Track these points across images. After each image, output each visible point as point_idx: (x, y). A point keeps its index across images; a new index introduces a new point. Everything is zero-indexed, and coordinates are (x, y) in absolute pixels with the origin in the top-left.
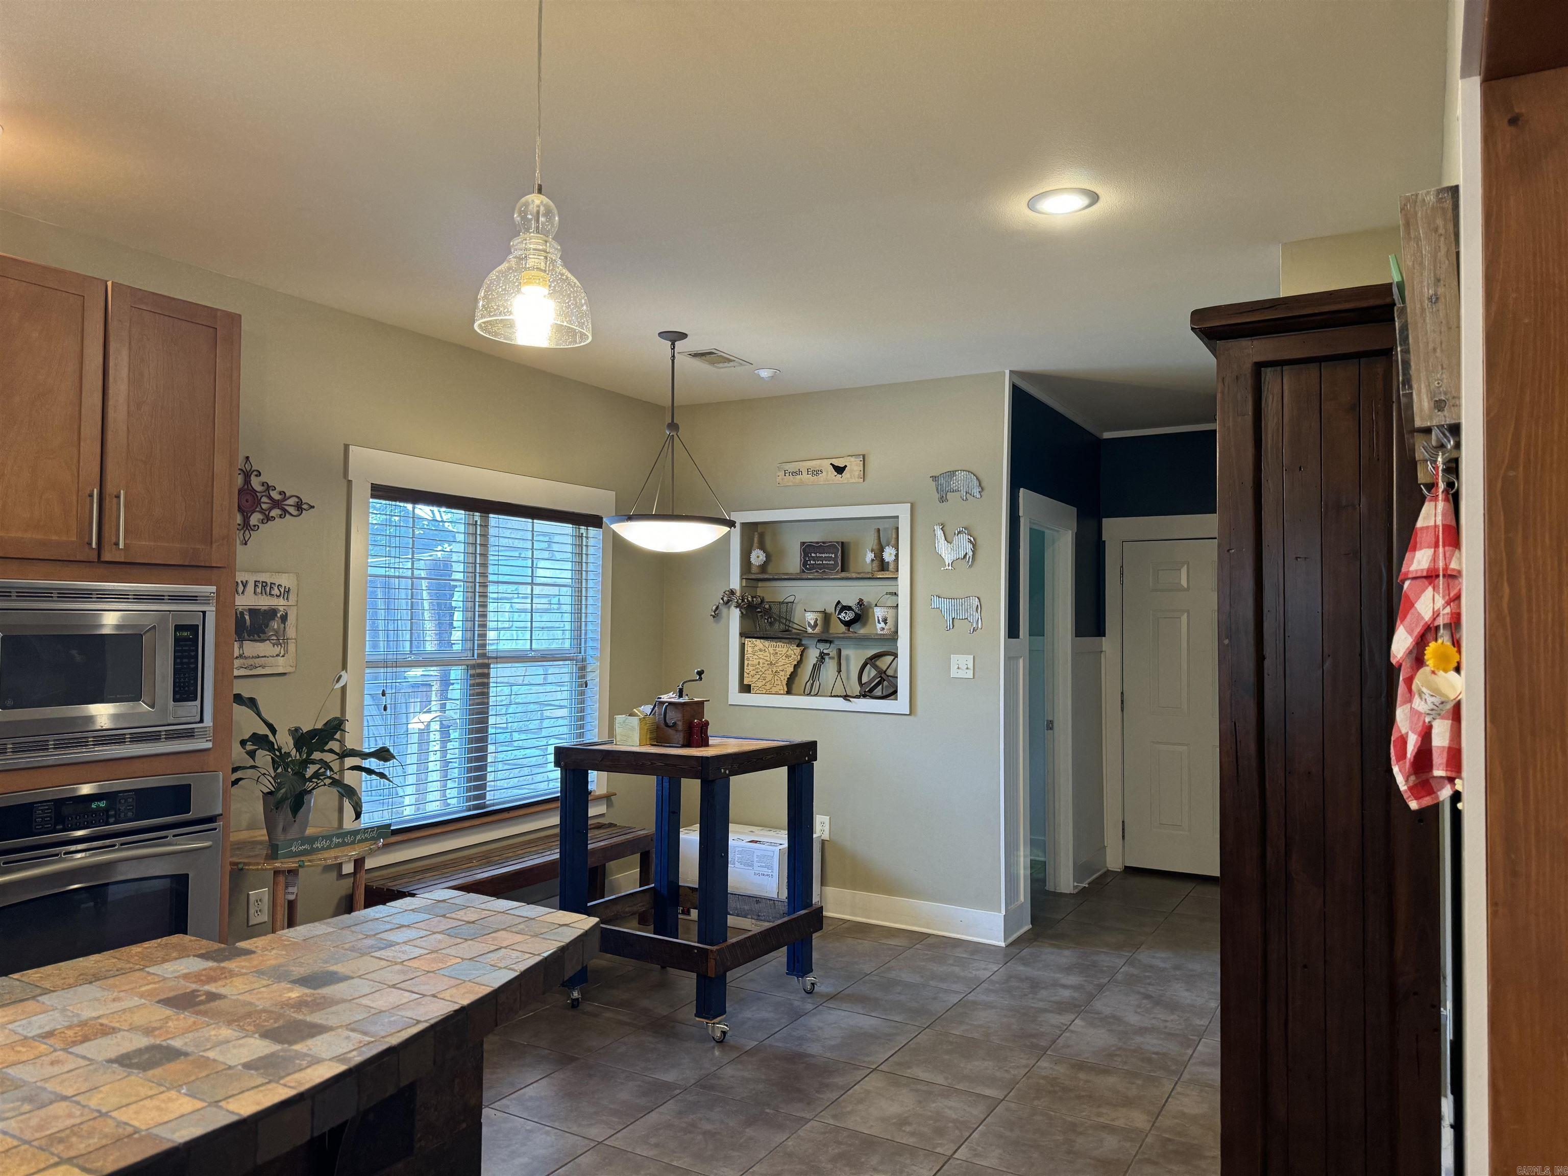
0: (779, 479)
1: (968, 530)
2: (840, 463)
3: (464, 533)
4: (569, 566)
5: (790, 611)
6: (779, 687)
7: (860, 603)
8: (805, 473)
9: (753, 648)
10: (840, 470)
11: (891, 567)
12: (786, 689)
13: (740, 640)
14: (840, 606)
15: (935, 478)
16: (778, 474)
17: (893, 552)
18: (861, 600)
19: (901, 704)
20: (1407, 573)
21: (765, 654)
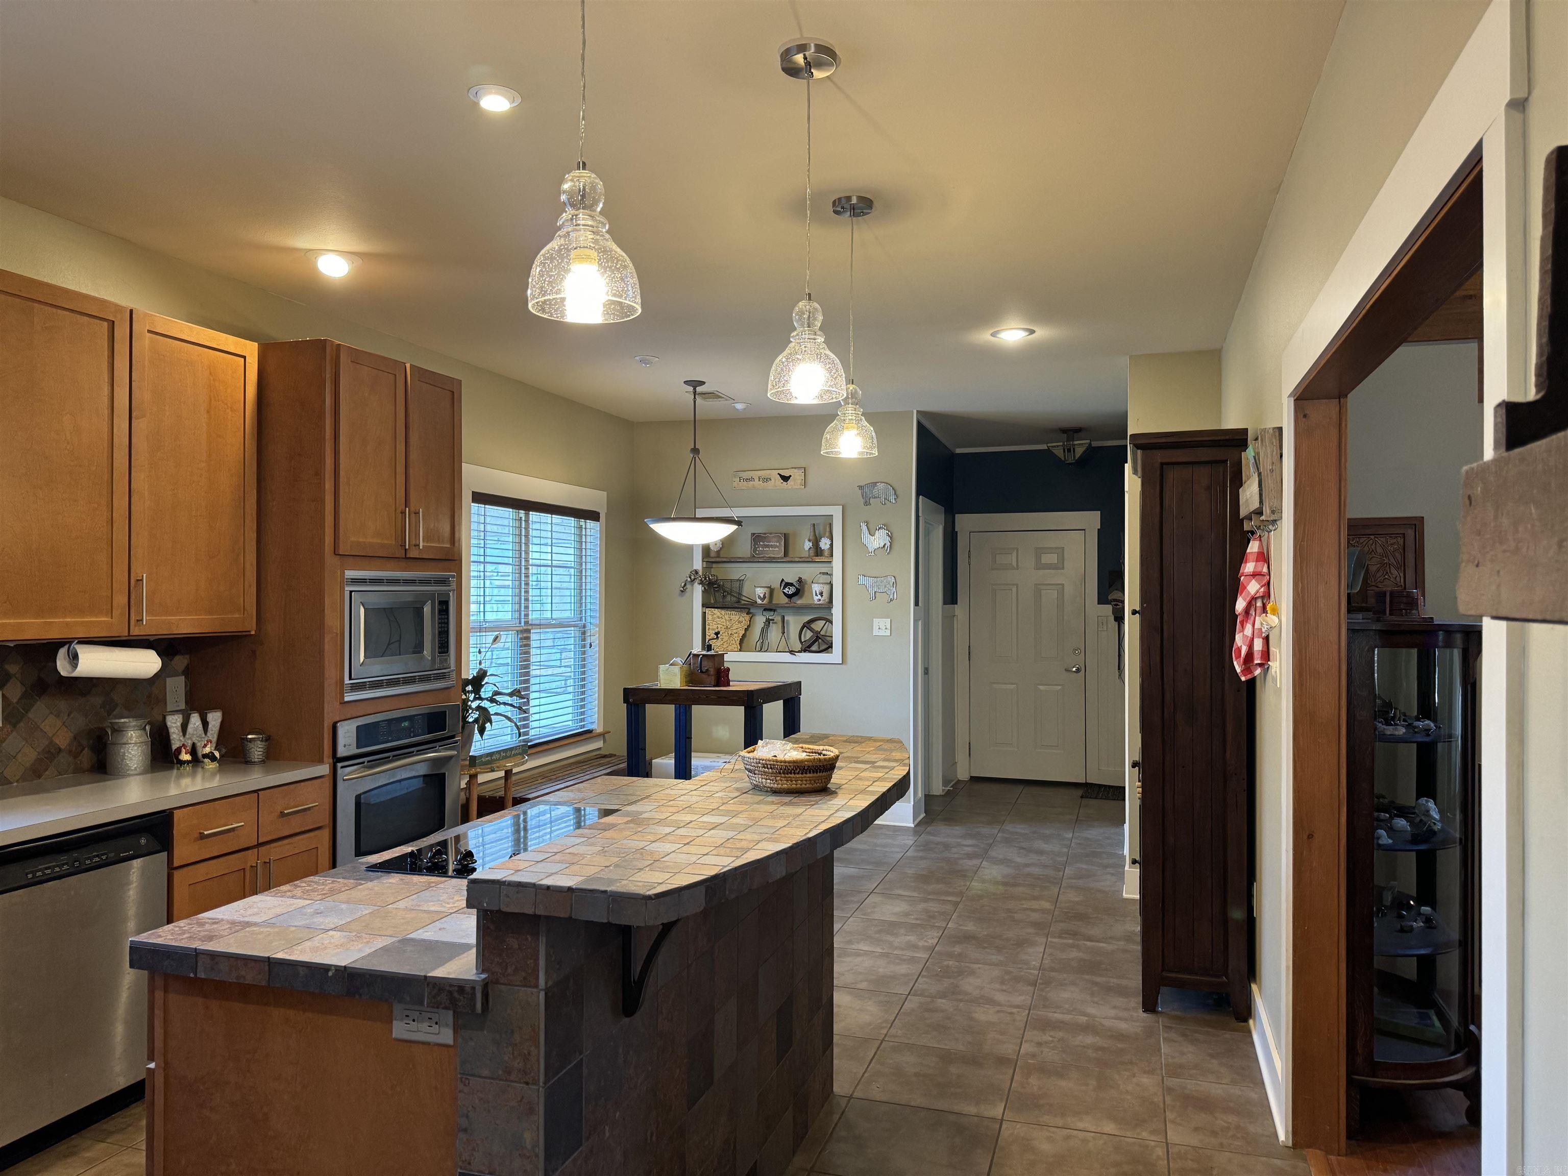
0: (735, 484)
1: (886, 526)
2: (786, 473)
3: (512, 527)
4: (572, 551)
5: (741, 587)
6: (733, 646)
7: (800, 580)
8: (756, 480)
9: (713, 615)
10: (785, 479)
11: (826, 553)
12: (739, 648)
13: (702, 610)
14: (784, 583)
15: (861, 487)
16: (734, 480)
17: (828, 542)
18: (800, 578)
19: (835, 656)
20: (1243, 573)
21: (722, 621)
